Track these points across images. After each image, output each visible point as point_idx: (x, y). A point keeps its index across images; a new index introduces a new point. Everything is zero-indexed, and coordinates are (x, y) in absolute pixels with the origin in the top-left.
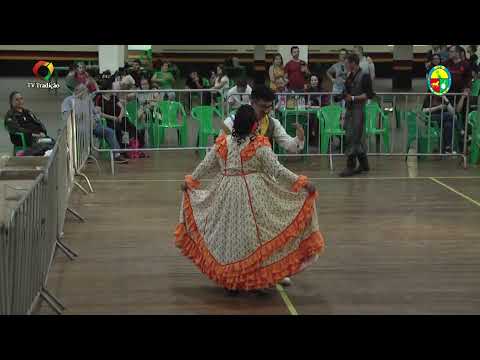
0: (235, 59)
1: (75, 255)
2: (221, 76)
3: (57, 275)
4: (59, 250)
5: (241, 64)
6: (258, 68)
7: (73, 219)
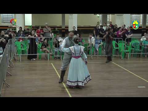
0: (56, 28)
1: (9, 86)
2: (52, 33)
3: (3, 92)
4: (4, 85)
5: (58, 29)
6: (63, 31)
7: (9, 75)
